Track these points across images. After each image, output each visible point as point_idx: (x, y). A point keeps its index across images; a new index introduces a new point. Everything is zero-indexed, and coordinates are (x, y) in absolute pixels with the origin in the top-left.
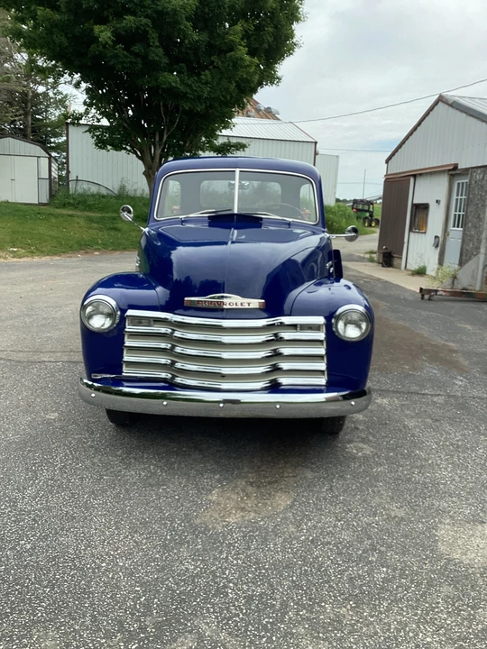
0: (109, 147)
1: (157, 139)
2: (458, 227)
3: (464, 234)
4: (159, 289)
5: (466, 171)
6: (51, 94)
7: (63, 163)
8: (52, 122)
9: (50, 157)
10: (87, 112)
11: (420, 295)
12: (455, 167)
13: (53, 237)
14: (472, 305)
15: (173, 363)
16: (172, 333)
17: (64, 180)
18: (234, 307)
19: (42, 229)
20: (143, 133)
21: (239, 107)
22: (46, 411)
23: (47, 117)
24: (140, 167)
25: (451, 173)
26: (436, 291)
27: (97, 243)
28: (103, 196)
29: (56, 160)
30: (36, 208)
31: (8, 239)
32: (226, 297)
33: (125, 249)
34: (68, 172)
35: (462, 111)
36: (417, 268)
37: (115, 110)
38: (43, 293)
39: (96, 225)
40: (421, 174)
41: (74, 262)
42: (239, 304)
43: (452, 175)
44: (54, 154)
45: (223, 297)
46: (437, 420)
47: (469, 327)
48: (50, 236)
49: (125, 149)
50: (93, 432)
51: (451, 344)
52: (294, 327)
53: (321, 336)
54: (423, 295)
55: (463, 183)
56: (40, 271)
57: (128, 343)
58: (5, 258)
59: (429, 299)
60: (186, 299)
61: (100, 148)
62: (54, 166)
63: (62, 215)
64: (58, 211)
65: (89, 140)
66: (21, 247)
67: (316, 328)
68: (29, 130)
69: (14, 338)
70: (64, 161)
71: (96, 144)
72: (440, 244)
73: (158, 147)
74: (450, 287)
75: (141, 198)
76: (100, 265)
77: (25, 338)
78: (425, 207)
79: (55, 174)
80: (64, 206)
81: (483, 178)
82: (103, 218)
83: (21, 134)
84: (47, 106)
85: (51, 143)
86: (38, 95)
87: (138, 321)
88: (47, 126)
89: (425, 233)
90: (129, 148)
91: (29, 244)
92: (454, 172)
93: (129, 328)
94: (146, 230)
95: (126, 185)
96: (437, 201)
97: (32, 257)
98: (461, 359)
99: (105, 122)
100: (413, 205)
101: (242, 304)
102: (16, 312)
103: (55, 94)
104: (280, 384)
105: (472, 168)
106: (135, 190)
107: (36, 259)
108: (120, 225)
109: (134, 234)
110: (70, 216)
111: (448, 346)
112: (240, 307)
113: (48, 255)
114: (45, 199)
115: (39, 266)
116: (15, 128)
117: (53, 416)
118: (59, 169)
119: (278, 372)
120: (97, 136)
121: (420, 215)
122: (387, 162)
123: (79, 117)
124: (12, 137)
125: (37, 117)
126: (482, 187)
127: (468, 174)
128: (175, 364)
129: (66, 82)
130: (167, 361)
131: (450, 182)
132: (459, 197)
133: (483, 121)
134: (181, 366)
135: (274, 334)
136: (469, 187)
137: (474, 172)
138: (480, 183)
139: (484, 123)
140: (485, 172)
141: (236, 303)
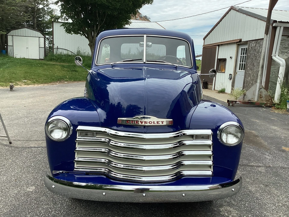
0: (72, 33)
1: (95, 28)
2: (242, 70)
3: (245, 73)
4: (99, 110)
5: (246, 43)
6: (46, 9)
7: (51, 41)
8: (46, 21)
9: (45, 38)
10: (62, 16)
11: (227, 104)
12: (240, 41)
13: (45, 75)
14: (254, 108)
16: (109, 142)
17: (51, 48)
18: (152, 124)
19: (40, 71)
20: (89, 26)
21: (133, 14)
22: (28, 185)
23: (44, 20)
24: (87, 41)
25: (238, 43)
26: (236, 102)
27: (66, 78)
28: (70, 56)
29: (48, 40)
30: (37, 61)
31: (22, 76)
32: (147, 118)
33: (80, 80)
34: (53, 45)
35: (244, 13)
36: (221, 89)
37: (75, 15)
38: (37, 104)
39: (66, 69)
40: (222, 45)
41: (55, 87)
42: (156, 122)
43: (239, 45)
44: (47, 37)
46: (267, 185)
47: (258, 121)
48: (43, 74)
49: (80, 33)
50: (56, 203)
51: (253, 132)
52: (192, 136)
53: (210, 142)
54: (229, 104)
55: (244, 49)
56: (37, 92)
57: (78, 148)
58: (21, 85)
59: (232, 106)
60: (118, 119)
61: (68, 32)
62: (47, 42)
63: (50, 65)
64: (48, 62)
65: (63, 29)
66: (29, 80)
67: (206, 137)
68: (35, 25)
69: (16, 131)
70: (52, 39)
71: (66, 31)
72: (232, 78)
73: (95, 32)
74: (242, 99)
75: (88, 57)
76: (67, 88)
77: (22, 132)
78: (224, 60)
79: (47, 46)
80: (51, 60)
81: (256, 45)
82: (69, 66)
83: (32, 27)
84: (44, 14)
85: (46, 31)
86: (40, 9)
87: (86, 133)
88: (43, 23)
89: (224, 73)
90: (81, 33)
91: (32, 78)
92: (239, 43)
93: (79, 138)
94: (91, 71)
95: (80, 50)
96: (231, 57)
97: (34, 84)
98: (262, 141)
99: (70, 21)
100: (218, 59)
101: (158, 122)
102: (20, 115)
103: (47, 9)
105: (249, 41)
106: (85, 53)
107: (36, 86)
108: (77, 69)
109: (84, 73)
110: (54, 65)
111: (251, 132)
112: (156, 124)
113: (42, 83)
114: (42, 57)
115: (37, 89)
116: (29, 24)
117: (32, 189)
118: (49, 43)
119: (182, 167)
120: (67, 27)
121: (221, 64)
122: (204, 39)
123: (58, 18)
124: (27, 28)
125: (39, 19)
126: (255, 50)
127: (247, 44)
128: (111, 163)
129: (52, 3)
130: (106, 161)
131: (237, 48)
132: (242, 55)
133: (255, 18)
134: (115, 164)
135: (179, 142)
136: (248, 50)
137: (250, 43)
138: (254, 48)
139: (256, 19)
140: (257, 42)
141: (154, 122)
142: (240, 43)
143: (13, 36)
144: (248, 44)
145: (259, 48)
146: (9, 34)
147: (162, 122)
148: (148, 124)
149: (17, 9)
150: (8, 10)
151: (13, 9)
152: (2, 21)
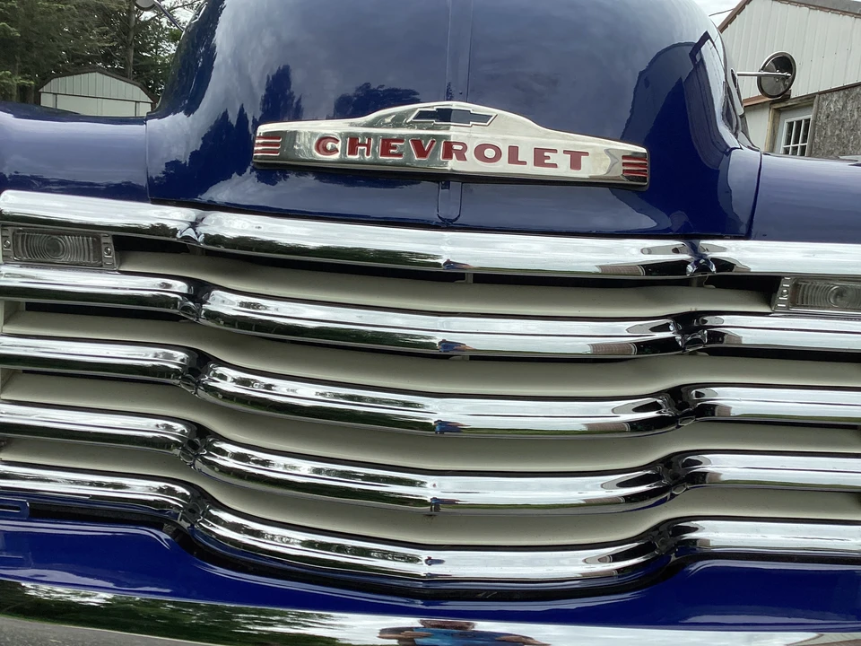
5: (808, 100)
12: (786, 95)
15: (199, 438)
16: (195, 301)
18: (503, 167)
23: (157, 56)
25: (777, 106)
32: (466, 117)
42: (526, 154)
43: (779, 111)
45: (445, 115)
55: (799, 123)
68: (131, 70)
81: (844, 107)
84: (160, 40)
88: (155, 66)
101: (540, 156)
104: (695, 551)
105: (820, 93)
112: (530, 169)
119: (695, 492)
124: (101, 73)
125: (144, 54)
126: (842, 122)
127: (812, 105)
128: (210, 447)
129: (183, 6)
130: (168, 428)
131: (774, 122)
132: (792, 145)
133: (844, 13)
134: (237, 457)
135: (678, 319)
136: (815, 125)
137: (824, 100)
138: (837, 117)
139: (846, 17)
140: (847, 96)
141: (514, 152)
142: (783, 105)
143: (56, 94)
144: (815, 106)
145: (856, 114)
146: (45, 89)
147: (576, 159)
148: (471, 165)
149: (70, 9)
150: (43, 13)
151: (60, 10)
152: (27, 50)
